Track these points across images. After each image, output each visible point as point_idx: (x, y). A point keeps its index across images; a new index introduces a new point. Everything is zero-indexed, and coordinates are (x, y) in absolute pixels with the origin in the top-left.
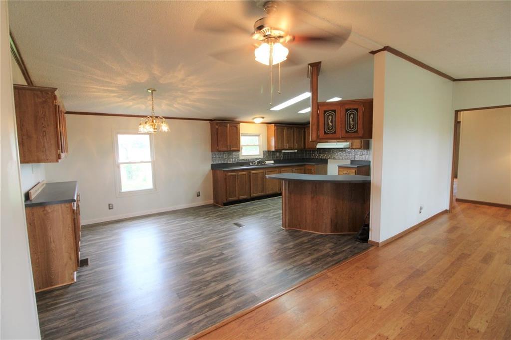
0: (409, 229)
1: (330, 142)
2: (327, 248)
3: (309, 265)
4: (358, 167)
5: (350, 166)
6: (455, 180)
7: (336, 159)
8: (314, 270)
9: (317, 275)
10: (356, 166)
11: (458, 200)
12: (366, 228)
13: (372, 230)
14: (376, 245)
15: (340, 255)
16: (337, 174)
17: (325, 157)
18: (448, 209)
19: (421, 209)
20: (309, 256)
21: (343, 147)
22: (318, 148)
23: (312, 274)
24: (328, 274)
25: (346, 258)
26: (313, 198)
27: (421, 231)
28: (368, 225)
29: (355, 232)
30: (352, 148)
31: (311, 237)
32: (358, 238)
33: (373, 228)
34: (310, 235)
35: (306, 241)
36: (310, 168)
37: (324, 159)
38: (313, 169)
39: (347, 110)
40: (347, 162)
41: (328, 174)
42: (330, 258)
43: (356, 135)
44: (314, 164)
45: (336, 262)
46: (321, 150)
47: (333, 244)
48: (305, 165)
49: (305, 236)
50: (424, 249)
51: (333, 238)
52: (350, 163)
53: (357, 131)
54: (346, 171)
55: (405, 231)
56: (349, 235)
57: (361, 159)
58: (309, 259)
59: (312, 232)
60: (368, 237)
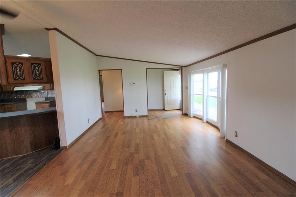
0: (83, 133)
1: (25, 86)
2: (29, 164)
3: (11, 184)
4: (50, 102)
5: (45, 102)
6: (103, 103)
7: (33, 98)
8: (17, 186)
9: (19, 188)
10: (49, 102)
11: (106, 112)
12: (58, 140)
13: (61, 140)
14: (65, 148)
15: (39, 165)
16: (35, 108)
17: (23, 97)
18: (101, 117)
19: (89, 120)
20: (10, 178)
21: (37, 89)
22: (16, 91)
23: (14, 190)
24: (29, 183)
25: (45, 165)
26: (10, 131)
27: (89, 132)
28: (59, 138)
29: (51, 144)
30: (44, 90)
31: (13, 161)
32: (53, 148)
33: (62, 139)
34: (13, 160)
35: (8, 166)
36: (9, 107)
37: (23, 99)
38: (12, 107)
39: (32, 64)
40: (43, 100)
41: (28, 109)
42: (32, 170)
43: (42, 81)
44: (13, 103)
45: (36, 171)
46: (19, 92)
47: (34, 159)
48: (4, 105)
49: (7, 162)
50: (91, 141)
51: (34, 155)
52: (44, 99)
53: (42, 79)
54: (41, 106)
55: (82, 134)
56: (47, 148)
57: (52, 97)
58: (11, 179)
59: (14, 157)
60: (60, 145)
